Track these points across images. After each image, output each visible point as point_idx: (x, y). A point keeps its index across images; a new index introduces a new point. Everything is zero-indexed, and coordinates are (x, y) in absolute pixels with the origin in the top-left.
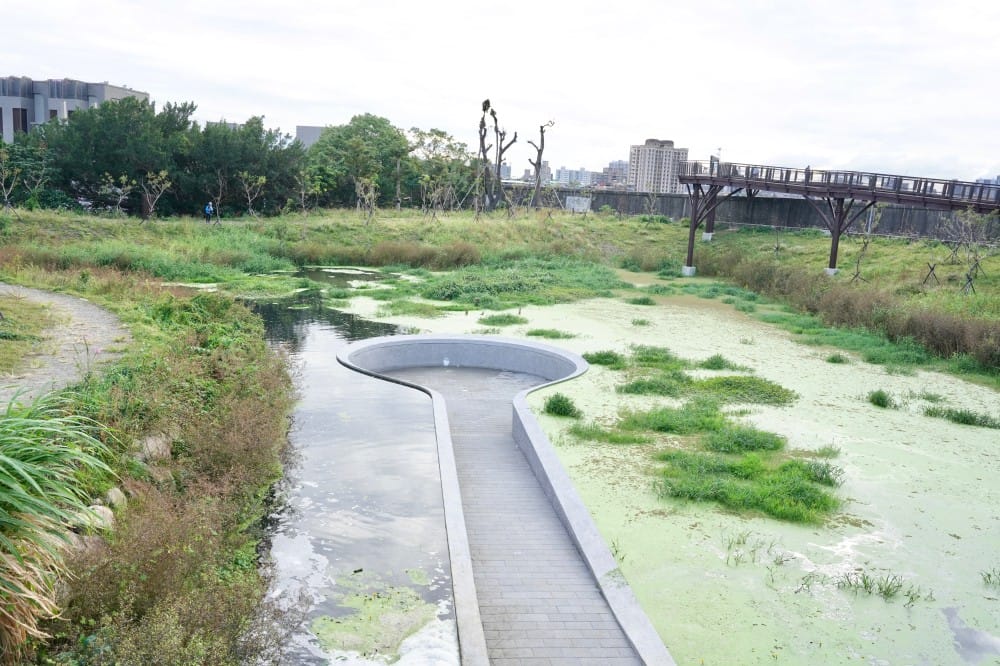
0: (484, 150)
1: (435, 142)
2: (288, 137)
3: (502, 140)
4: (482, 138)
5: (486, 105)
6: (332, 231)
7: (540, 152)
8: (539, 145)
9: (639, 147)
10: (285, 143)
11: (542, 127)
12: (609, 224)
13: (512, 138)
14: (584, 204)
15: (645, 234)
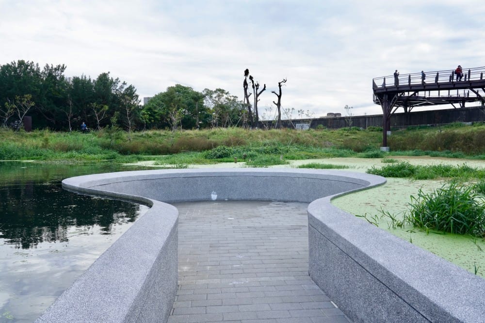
0: (247, 96)
1: (219, 96)
2: (124, 83)
3: (257, 89)
4: (246, 90)
5: (247, 72)
6: (150, 137)
7: (279, 97)
8: (278, 93)
10: (123, 88)
11: (279, 83)
12: (326, 133)
13: (263, 88)
14: (306, 127)
15: (348, 136)
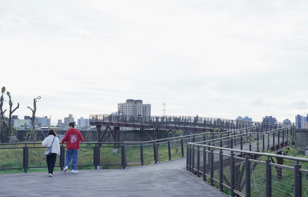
0: (2, 113)
5: (3, 89)
7: (34, 112)
8: (33, 108)
9: (123, 104)
11: (34, 100)
13: (17, 106)
